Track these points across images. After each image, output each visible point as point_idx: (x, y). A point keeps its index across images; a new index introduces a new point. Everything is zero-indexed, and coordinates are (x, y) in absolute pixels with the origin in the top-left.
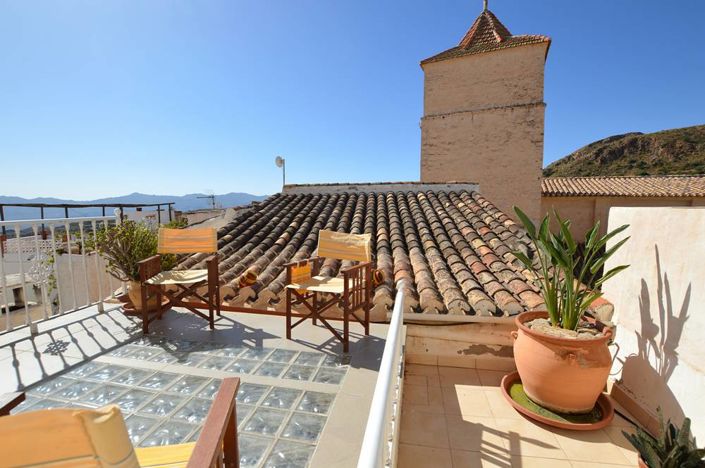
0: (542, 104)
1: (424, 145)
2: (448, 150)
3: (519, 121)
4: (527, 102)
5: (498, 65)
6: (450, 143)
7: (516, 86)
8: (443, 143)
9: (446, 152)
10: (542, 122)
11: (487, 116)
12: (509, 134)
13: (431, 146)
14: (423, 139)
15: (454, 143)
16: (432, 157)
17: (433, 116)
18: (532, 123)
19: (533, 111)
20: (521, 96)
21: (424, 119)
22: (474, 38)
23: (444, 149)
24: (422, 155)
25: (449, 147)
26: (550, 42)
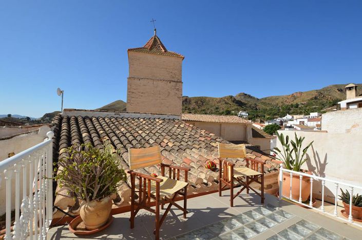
0: (181, 82)
1: (129, 92)
2: (142, 96)
3: (173, 88)
4: (176, 80)
5: (164, 62)
6: (142, 93)
7: (171, 72)
8: (139, 92)
9: (140, 97)
10: (181, 89)
11: (160, 82)
12: (169, 93)
13: (133, 93)
14: (128, 89)
15: (144, 93)
16: (133, 99)
17: (134, 78)
18: (178, 90)
19: (178, 84)
20: (173, 77)
21: (129, 78)
22: (152, 46)
23: (140, 95)
24: (128, 97)
25: (141, 94)
26: (184, 58)
